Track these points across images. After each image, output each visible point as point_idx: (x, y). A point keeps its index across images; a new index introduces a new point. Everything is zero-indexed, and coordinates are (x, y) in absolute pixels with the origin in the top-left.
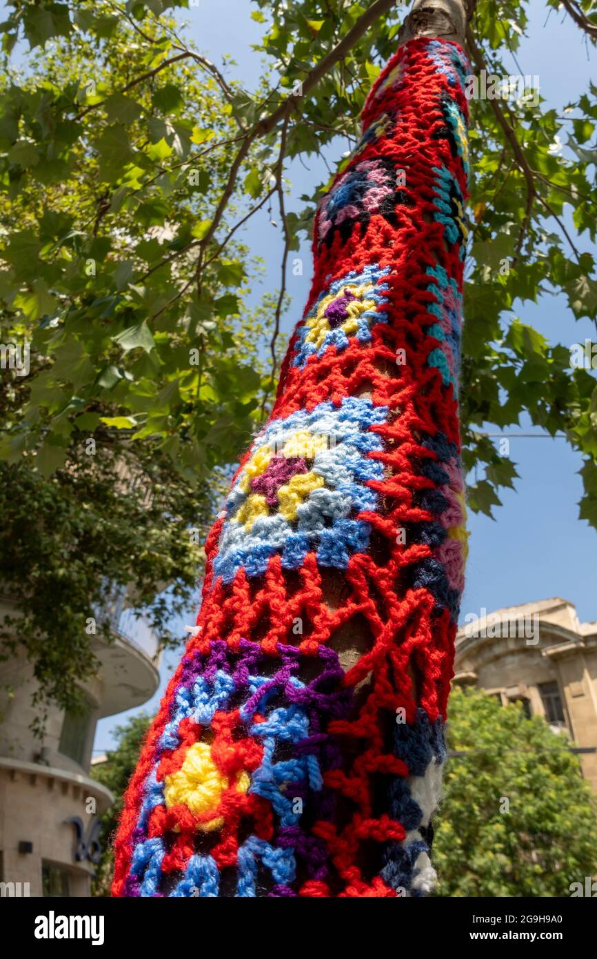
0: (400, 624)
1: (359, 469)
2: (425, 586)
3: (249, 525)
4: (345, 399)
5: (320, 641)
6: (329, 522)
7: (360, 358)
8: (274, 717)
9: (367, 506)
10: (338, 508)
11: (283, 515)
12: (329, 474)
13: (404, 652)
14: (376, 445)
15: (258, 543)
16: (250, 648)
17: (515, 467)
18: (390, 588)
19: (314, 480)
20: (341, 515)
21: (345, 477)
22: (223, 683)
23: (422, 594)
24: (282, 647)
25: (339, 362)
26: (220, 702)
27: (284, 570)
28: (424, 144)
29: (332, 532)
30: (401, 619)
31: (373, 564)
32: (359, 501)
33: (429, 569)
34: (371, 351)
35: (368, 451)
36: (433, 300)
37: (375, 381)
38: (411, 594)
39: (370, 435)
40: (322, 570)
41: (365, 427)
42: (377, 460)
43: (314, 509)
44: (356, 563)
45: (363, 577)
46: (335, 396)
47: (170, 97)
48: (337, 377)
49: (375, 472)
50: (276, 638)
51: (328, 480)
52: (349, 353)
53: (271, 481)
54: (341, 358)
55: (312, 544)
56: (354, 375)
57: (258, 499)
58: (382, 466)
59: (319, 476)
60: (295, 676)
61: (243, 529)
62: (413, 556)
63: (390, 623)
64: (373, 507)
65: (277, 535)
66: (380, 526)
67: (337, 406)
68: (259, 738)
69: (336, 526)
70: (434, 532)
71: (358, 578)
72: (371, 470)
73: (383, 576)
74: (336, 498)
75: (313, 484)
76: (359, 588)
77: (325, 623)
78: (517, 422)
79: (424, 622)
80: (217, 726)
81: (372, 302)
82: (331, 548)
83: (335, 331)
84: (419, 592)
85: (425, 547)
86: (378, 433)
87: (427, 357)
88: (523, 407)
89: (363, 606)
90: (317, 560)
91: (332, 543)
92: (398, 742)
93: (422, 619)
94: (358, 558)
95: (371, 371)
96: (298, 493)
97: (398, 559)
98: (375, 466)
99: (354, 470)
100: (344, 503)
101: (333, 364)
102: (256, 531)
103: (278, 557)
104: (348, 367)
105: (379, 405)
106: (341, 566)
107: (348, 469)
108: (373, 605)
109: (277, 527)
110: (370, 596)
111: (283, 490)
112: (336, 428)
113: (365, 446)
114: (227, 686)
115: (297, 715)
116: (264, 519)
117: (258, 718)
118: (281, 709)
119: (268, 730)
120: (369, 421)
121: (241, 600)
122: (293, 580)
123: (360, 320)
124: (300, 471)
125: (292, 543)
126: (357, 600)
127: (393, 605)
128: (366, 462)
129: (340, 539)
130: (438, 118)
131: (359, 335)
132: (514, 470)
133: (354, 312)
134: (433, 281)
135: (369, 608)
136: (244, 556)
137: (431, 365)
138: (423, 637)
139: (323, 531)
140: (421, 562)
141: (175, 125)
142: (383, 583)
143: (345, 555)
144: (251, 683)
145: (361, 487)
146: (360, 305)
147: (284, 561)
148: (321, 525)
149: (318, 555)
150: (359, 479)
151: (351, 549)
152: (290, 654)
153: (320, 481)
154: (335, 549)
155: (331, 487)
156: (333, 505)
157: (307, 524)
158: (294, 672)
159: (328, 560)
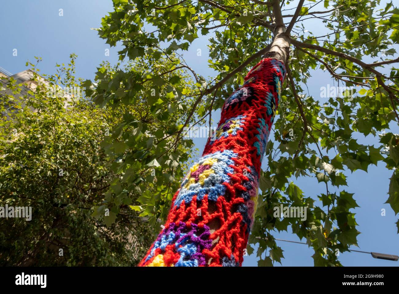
0: (230, 222)
1: (226, 169)
2: (240, 212)
3: (189, 187)
4: (225, 150)
5: (205, 223)
6: (214, 185)
7: (232, 139)
8: (186, 247)
9: (226, 180)
10: (217, 180)
11: (200, 183)
12: (216, 170)
13: (230, 233)
14: (232, 164)
15: (191, 192)
16: (183, 224)
17: (283, 252)
18: (229, 210)
19: (211, 171)
20: (218, 182)
21: (221, 171)
22: (172, 235)
23: (239, 214)
24: (192, 224)
25: (225, 141)
26: (170, 242)
27: (197, 200)
28: (265, 85)
29: (214, 188)
30: (231, 221)
31: (225, 201)
32: (224, 179)
33: (242, 207)
34: (236, 138)
35: (229, 165)
36: (259, 127)
37: (235, 146)
38: (235, 214)
39: (231, 161)
40: (209, 201)
41: (230, 158)
42: (232, 167)
43: (210, 180)
44: (220, 199)
45: (221, 204)
46: (222, 149)
47: (176, 79)
48: (224, 144)
49: (231, 171)
50: (191, 221)
51: (216, 171)
52: (228, 138)
53: (197, 173)
54: (226, 139)
55: (207, 192)
56: (229, 144)
57: (193, 179)
58: (233, 170)
59: (213, 170)
60: (195, 234)
61: (186, 189)
62: (238, 201)
63: (227, 221)
64: (228, 181)
65: (196, 189)
66: (229, 188)
67: (221, 152)
68: (180, 253)
69: (216, 186)
70: (246, 195)
71: (220, 204)
72: (229, 170)
73: (228, 205)
74: (217, 177)
75: (211, 172)
76: (220, 208)
77: (207, 218)
78: (286, 230)
79: (238, 225)
80: (167, 249)
81: (239, 125)
82: (213, 193)
83: (225, 132)
84: (238, 213)
85: (242, 199)
86: (233, 160)
87: (254, 143)
88: (290, 223)
89: (220, 214)
90: (208, 197)
91: (213, 191)
92: (224, 263)
93: (238, 224)
94: (221, 197)
95: (234, 143)
96: (206, 175)
97: (233, 201)
98: (231, 169)
99: (224, 169)
100: (219, 178)
101: (222, 141)
102: (190, 188)
103: (196, 196)
104: (227, 142)
105: (235, 152)
106: (215, 200)
107: (222, 168)
108: (223, 215)
109: (197, 186)
110: (222, 211)
111: (201, 175)
112: (221, 157)
113: (229, 163)
114: (173, 237)
115: (193, 246)
116: (194, 185)
117: (181, 246)
118: (188, 245)
119: (183, 250)
120: (231, 156)
121: (182, 209)
122: (199, 204)
123: (234, 129)
124: (208, 169)
125: (201, 191)
126: (218, 212)
127: (229, 215)
128: (228, 168)
129: (217, 190)
130: (271, 79)
131: (233, 133)
132: (282, 254)
133: (232, 127)
134: (260, 122)
135: (221, 215)
136: (185, 197)
137: (254, 146)
138: (237, 230)
139: (212, 187)
140: (240, 204)
141: (176, 89)
142: (227, 208)
143: (217, 196)
144: (181, 235)
145: (225, 175)
146: (235, 125)
147: (198, 198)
148: (211, 186)
149: (208, 196)
150: (225, 172)
151: (219, 194)
152: (195, 226)
153: (213, 171)
154: (214, 194)
155: (216, 173)
156: (216, 179)
157: (207, 185)
158: (194, 233)
159: (211, 197)
